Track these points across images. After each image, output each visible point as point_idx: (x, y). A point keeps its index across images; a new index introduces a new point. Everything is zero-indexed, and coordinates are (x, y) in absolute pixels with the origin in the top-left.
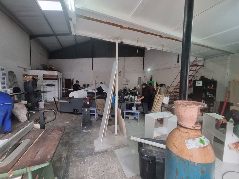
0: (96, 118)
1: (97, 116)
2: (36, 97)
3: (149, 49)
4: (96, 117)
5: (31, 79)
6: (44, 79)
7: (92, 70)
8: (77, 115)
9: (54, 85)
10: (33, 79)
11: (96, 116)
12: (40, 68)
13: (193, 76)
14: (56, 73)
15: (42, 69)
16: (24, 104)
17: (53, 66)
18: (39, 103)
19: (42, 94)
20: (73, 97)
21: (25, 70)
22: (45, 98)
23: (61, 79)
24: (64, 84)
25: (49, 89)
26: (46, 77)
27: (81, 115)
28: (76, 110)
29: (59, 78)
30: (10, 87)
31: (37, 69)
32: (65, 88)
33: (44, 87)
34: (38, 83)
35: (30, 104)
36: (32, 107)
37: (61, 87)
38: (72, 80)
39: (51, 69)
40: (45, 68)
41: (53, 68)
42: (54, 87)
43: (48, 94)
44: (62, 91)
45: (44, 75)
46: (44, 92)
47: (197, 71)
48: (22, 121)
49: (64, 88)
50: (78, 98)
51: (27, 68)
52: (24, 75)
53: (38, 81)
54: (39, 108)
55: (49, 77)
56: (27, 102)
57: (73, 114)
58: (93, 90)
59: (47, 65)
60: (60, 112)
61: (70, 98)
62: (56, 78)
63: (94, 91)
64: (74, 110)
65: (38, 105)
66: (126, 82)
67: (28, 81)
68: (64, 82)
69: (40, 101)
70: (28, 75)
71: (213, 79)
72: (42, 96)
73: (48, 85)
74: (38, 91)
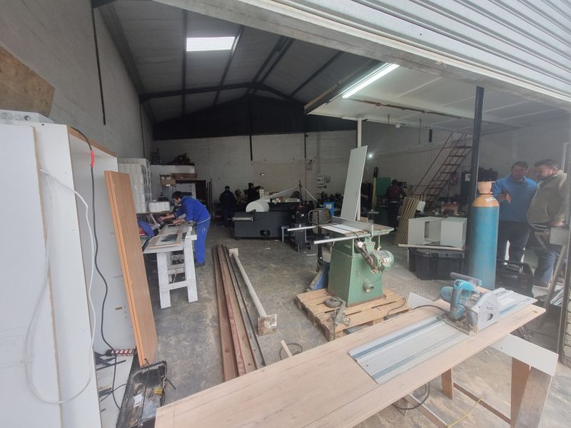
3: (398, 126)
7: (252, 160)
8: (267, 240)
13: (459, 165)
14: (191, 170)
20: (255, 210)
27: (276, 240)
28: (265, 233)
39: (184, 162)
47: (465, 157)
50: (263, 211)
55: (182, 178)
60: (234, 239)
61: (251, 213)
64: (262, 232)
66: (323, 182)
71: (491, 169)
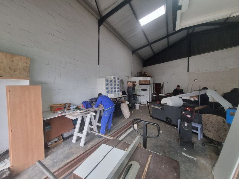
0: (199, 139)
1: (202, 137)
2: (134, 99)
4: (201, 139)
5: (132, 85)
6: (140, 84)
7: (188, 71)
8: (170, 125)
9: (146, 90)
10: (133, 84)
11: (200, 137)
12: (137, 76)
14: (148, 79)
15: (138, 76)
16: (127, 104)
17: (146, 73)
18: (136, 104)
19: (138, 97)
20: (166, 104)
21: (129, 78)
22: (140, 101)
23: (152, 84)
24: (154, 89)
25: (142, 93)
26: (141, 83)
27: (175, 127)
28: (169, 120)
29: (150, 83)
30: (121, 91)
31: (135, 76)
32: (156, 93)
33: (139, 91)
34: (136, 88)
35: (130, 104)
36: (132, 107)
37: (152, 91)
38: (162, 84)
39: (145, 75)
40: (141, 75)
41: (146, 74)
42: (147, 91)
43: (142, 97)
44: (153, 95)
45: (140, 81)
46: (139, 95)
48: (125, 118)
49: (154, 93)
50: (171, 105)
51: (130, 76)
52: (128, 82)
53: (136, 86)
54: (135, 108)
55: (143, 83)
56: (129, 103)
57: (166, 123)
58: (190, 97)
59: (141, 73)
60: (152, 117)
61: (163, 105)
62: (149, 83)
63: (192, 99)
64: (167, 118)
65: (135, 106)
67: (130, 86)
68: (155, 86)
69: (136, 103)
70: (130, 82)
72: (138, 98)
73: (142, 90)
74: (135, 94)
